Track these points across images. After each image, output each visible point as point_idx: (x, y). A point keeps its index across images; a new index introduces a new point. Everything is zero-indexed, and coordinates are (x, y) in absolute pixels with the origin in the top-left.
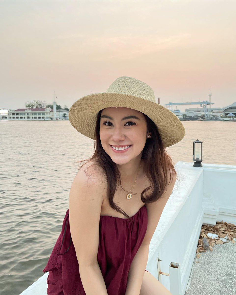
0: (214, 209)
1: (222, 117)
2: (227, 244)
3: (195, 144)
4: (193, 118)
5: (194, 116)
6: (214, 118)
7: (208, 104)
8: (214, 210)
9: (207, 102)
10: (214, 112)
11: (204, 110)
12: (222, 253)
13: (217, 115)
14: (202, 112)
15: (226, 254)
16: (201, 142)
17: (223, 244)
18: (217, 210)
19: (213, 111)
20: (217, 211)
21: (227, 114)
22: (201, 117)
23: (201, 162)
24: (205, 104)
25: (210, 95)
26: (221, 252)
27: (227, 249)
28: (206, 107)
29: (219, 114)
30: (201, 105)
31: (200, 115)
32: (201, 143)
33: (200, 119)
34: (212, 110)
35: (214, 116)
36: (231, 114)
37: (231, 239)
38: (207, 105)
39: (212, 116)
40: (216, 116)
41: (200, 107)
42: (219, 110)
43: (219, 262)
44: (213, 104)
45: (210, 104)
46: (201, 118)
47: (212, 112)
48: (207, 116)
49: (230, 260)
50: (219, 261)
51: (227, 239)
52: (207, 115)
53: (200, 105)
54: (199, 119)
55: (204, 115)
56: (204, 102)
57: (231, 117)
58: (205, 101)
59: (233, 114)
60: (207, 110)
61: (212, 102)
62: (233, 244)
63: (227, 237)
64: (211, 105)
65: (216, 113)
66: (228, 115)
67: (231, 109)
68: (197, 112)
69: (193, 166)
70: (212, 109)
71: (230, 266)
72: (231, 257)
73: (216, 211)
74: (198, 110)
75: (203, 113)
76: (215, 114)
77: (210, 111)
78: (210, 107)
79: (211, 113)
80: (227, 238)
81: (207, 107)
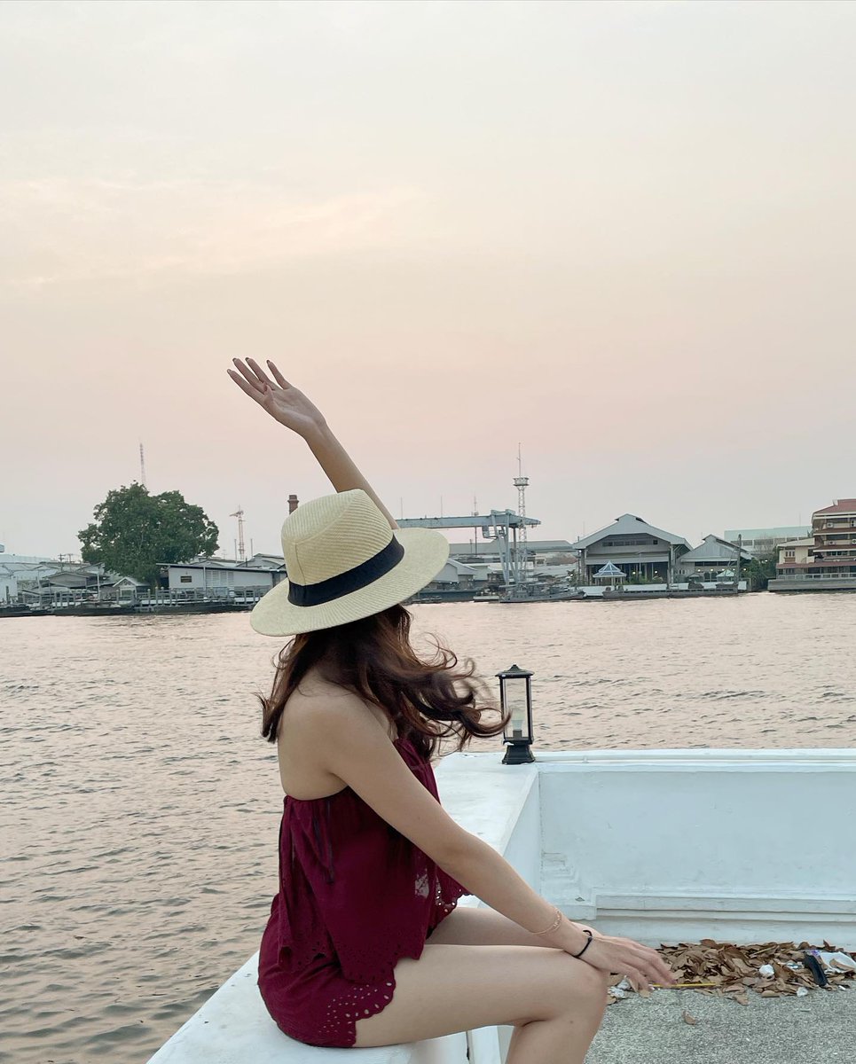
0: (579, 899)
1: (573, 583)
2: (628, 1001)
3: (507, 681)
4: (453, 590)
5: (457, 580)
6: (542, 587)
7: (514, 526)
8: (579, 903)
9: (508, 514)
10: (540, 562)
11: (498, 554)
12: (615, 1027)
13: (553, 574)
14: (489, 561)
15: (626, 1028)
16: (528, 673)
17: (616, 1002)
18: (589, 901)
19: (538, 556)
20: (591, 904)
21: (596, 568)
22: (486, 585)
23: (531, 746)
24: (502, 526)
25: (521, 484)
26: (613, 1025)
27: (628, 1014)
28: (506, 536)
29: (560, 571)
30: (485, 529)
31: (481, 575)
32: (527, 676)
33: (485, 594)
34: (533, 552)
35: (541, 578)
36: (610, 569)
37: (639, 989)
38: (511, 530)
39: (531, 580)
40: (549, 577)
41: (481, 540)
42: (560, 551)
43: (606, 1049)
44: (534, 523)
45: (522, 526)
46: (486, 591)
47: (532, 560)
48: (512, 580)
49: (640, 1040)
50: (608, 1046)
51: (626, 990)
52: (511, 573)
53: (480, 529)
54: (480, 595)
55: (499, 575)
56: (496, 517)
57: (613, 581)
58: (501, 509)
59: (617, 565)
60: (513, 552)
61: (529, 516)
62: (646, 1000)
63: (627, 981)
64: (528, 528)
65: (548, 564)
66: (601, 574)
67: (610, 544)
68: (471, 560)
69: (503, 762)
70: (530, 547)
71: (641, 1055)
72: (641, 1032)
73: (588, 904)
74: (474, 552)
75: (495, 567)
76: (544, 570)
77: (525, 555)
78: (522, 537)
79: (530, 566)
80: (625, 987)
81: (511, 539)
